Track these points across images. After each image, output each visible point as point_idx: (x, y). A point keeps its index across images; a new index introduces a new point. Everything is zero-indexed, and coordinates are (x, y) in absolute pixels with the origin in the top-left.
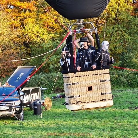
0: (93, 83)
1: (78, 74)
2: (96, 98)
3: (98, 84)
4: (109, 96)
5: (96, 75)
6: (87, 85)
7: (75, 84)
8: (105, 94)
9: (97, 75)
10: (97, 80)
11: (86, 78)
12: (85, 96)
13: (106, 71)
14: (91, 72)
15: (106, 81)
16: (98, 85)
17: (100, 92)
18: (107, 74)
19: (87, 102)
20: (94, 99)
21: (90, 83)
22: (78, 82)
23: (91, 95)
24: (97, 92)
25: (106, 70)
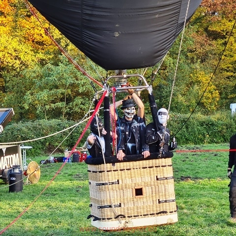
0: (145, 183)
1: (118, 165)
2: (149, 209)
3: (153, 184)
4: (171, 205)
5: (149, 167)
6: (133, 185)
7: (113, 183)
8: (166, 201)
9: (152, 169)
10: (152, 176)
11: (133, 174)
12: (131, 205)
13: (167, 161)
14: (141, 162)
15: (166, 178)
16: (153, 187)
17: (156, 199)
18: (168, 166)
19: (134, 216)
20: (145, 210)
21: (139, 183)
22: (118, 180)
23: (140, 204)
24: (151, 198)
25: (167, 159)
